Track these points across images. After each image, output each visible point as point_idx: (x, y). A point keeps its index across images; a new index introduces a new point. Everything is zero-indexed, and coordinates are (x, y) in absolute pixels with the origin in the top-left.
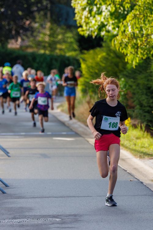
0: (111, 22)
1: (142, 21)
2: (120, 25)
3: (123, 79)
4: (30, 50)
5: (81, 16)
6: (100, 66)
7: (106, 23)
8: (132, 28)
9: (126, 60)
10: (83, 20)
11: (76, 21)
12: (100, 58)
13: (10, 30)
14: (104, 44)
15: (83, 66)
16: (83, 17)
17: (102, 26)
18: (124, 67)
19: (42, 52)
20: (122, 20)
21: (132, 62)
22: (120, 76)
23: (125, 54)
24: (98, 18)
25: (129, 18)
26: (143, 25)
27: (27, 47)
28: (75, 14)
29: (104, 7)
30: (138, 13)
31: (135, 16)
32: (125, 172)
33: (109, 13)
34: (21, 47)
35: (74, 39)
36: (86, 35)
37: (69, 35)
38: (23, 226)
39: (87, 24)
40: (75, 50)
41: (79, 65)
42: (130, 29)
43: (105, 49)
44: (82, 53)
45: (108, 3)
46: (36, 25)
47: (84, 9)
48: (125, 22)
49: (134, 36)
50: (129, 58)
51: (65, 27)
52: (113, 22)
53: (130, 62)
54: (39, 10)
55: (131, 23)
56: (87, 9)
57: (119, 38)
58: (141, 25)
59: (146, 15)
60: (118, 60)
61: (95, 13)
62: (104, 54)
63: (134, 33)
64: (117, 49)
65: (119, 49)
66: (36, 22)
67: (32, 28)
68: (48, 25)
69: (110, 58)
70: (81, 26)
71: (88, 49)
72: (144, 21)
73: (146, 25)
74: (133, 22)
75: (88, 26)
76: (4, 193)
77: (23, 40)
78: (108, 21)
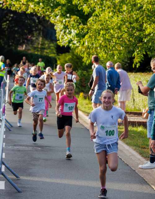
0: (76, 39)
1: (94, 40)
2: (81, 40)
3: (80, 71)
4: (30, 52)
5: (59, 34)
7: (73, 39)
8: (88, 43)
9: (83, 60)
10: (60, 37)
11: (56, 37)
12: (68, 59)
13: (19, 40)
14: (71, 51)
15: (58, 62)
16: (61, 35)
17: (70, 41)
18: (82, 65)
19: (36, 53)
20: (82, 38)
21: (86, 61)
22: (79, 69)
23: (83, 57)
24: (69, 36)
25: (86, 37)
26: (94, 42)
27: (29, 50)
28: (56, 33)
29: (72, 30)
30: (91, 35)
31: (90, 36)
32: (79, 123)
33: (75, 34)
34: (25, 49)
35: (54, 47)
36: (61, 46)
37: (52, 45)
38: (19, 151)
40: (54, 53)
41: (56, 62)
42: (86, 44)
43: (71, 54)
44: (58, 55)
45: (75, 28)
46: (34, 38)
47: (61, 31)
48: (84, 39)
49: (88, 48)
50: (85, 59)
51: (50, 41)
52: (77, 39)
53: (85, 62)
54: (36, 30)
56: (63, 31)
57: (80, 48)
59: (96, 36)
60: (78, 60)
61: (67, 33)
62: (70, 57)
63: (88, 46)
64: (79, 54)
65: (80, 54)
66: (34, 37)
67: (32, 40)
68: (41, 39)
69: (73, 59)
70: (59, 40)
71: (62, 53)
72: (95, 39)
73: (96, 42)
74: (88, 40)
75: (63, 40)
76: (10, 130)
77: (26, 46)
78: (74, 38)
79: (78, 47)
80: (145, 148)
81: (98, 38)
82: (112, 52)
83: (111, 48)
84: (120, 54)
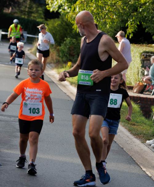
0: (66, 4)
1: (85, 5)
2: (72, 6)
3: (69, 39)
4: (16, 15)
6: (56, 29)
7: (63, 5)
9: (73, 28)
10: (50, 1)
11: (45, 1)
12: (57, 25)
13: (6, 2)
14: (60, 17)
17: (60, 6)
18: (71, 32)
19: (23, 17)
20: (73, 4)
22: (68, 36)
23: (73, 24)
25: (78, 3)
26: (85, 8)
27: (15, 13)
31: (82, 2)
32: (65, 95)
34: (11, 12)
35: (43, 11)
36: (51, 10)
37: (40, 9)
39: (52, 3)
40: (42, 18)
42: (77, 10)
43: (60, 19)
44: (46, 20)
48: (75, 5)
50: (75, 27)
51: (38, 4)
52: (68, 4)
53: (75, 29)
55: (78, 6)
57: (70, 14)
58: (84, 8)
59: (88, 2)
60: (67, 27)
62: (60, 22)
64: (69, 20)
65: (70, 21)
67: (19, 2)
68: (28, 2)
69: (63, 25)
70: (48, 4)
71: (51, 18)
72: (87, 6)
73: (87, 8)
74: (80, 5)
75: (52, 5)
77: (12, 9)
78: (65, 4)
79: (68, 13)
80: (134, 125)
81: (91, 5)
82: (104, 20)
83: (103, 16)
84: (113, 22)
